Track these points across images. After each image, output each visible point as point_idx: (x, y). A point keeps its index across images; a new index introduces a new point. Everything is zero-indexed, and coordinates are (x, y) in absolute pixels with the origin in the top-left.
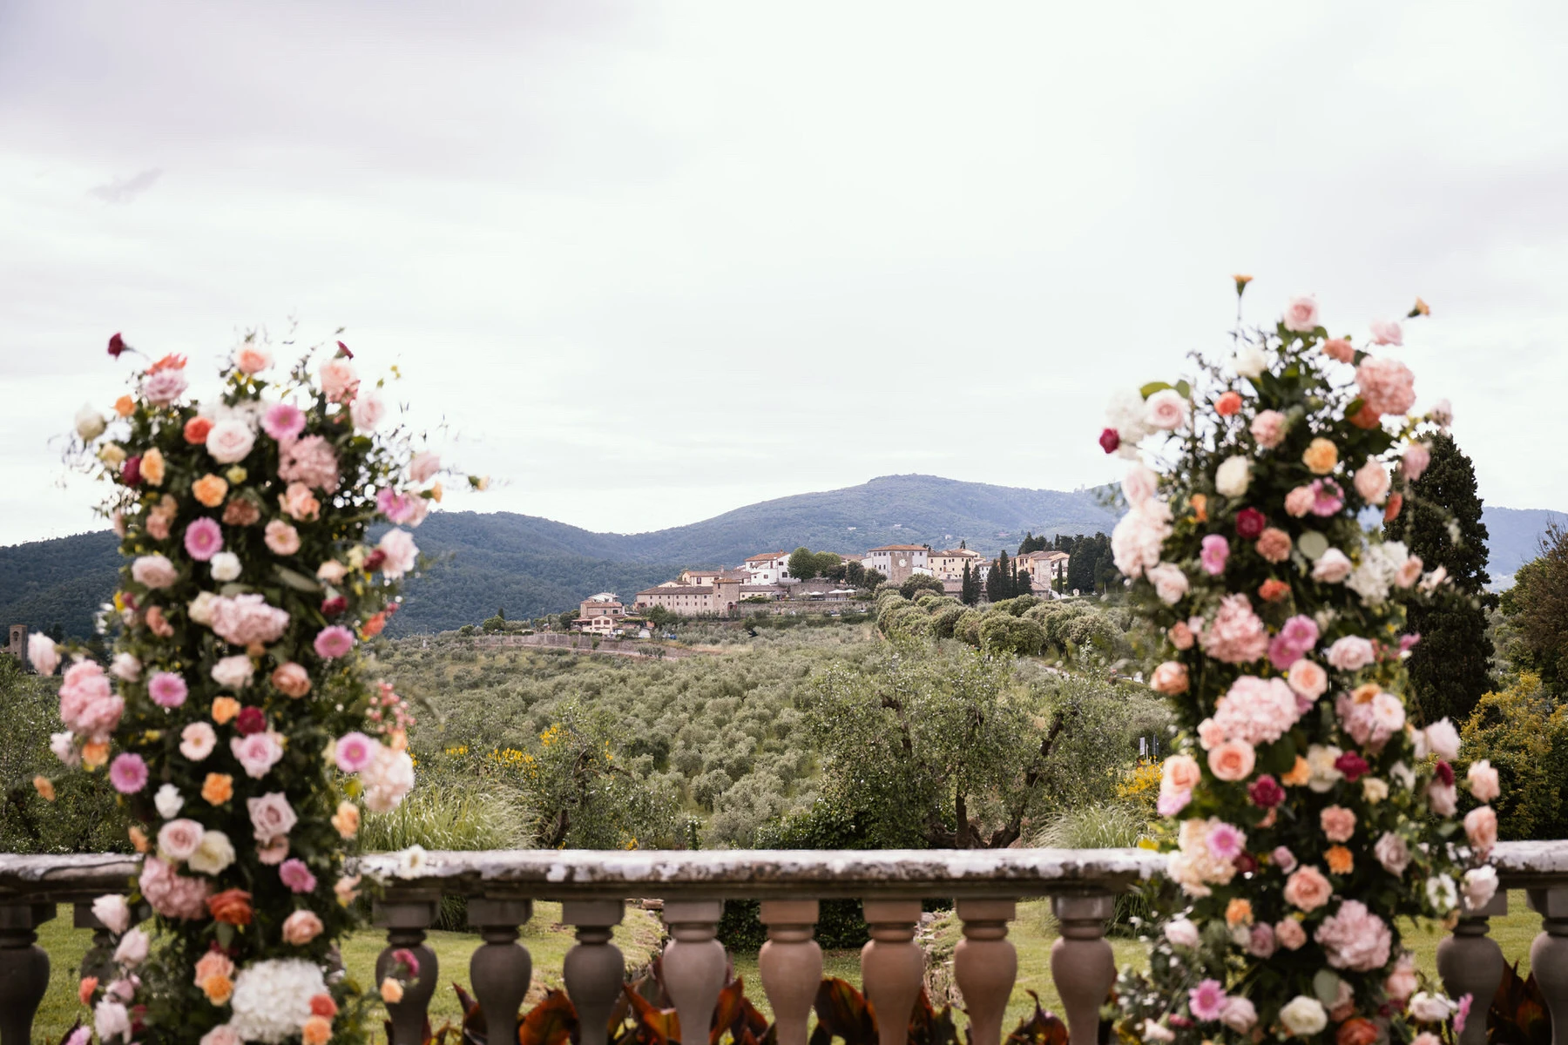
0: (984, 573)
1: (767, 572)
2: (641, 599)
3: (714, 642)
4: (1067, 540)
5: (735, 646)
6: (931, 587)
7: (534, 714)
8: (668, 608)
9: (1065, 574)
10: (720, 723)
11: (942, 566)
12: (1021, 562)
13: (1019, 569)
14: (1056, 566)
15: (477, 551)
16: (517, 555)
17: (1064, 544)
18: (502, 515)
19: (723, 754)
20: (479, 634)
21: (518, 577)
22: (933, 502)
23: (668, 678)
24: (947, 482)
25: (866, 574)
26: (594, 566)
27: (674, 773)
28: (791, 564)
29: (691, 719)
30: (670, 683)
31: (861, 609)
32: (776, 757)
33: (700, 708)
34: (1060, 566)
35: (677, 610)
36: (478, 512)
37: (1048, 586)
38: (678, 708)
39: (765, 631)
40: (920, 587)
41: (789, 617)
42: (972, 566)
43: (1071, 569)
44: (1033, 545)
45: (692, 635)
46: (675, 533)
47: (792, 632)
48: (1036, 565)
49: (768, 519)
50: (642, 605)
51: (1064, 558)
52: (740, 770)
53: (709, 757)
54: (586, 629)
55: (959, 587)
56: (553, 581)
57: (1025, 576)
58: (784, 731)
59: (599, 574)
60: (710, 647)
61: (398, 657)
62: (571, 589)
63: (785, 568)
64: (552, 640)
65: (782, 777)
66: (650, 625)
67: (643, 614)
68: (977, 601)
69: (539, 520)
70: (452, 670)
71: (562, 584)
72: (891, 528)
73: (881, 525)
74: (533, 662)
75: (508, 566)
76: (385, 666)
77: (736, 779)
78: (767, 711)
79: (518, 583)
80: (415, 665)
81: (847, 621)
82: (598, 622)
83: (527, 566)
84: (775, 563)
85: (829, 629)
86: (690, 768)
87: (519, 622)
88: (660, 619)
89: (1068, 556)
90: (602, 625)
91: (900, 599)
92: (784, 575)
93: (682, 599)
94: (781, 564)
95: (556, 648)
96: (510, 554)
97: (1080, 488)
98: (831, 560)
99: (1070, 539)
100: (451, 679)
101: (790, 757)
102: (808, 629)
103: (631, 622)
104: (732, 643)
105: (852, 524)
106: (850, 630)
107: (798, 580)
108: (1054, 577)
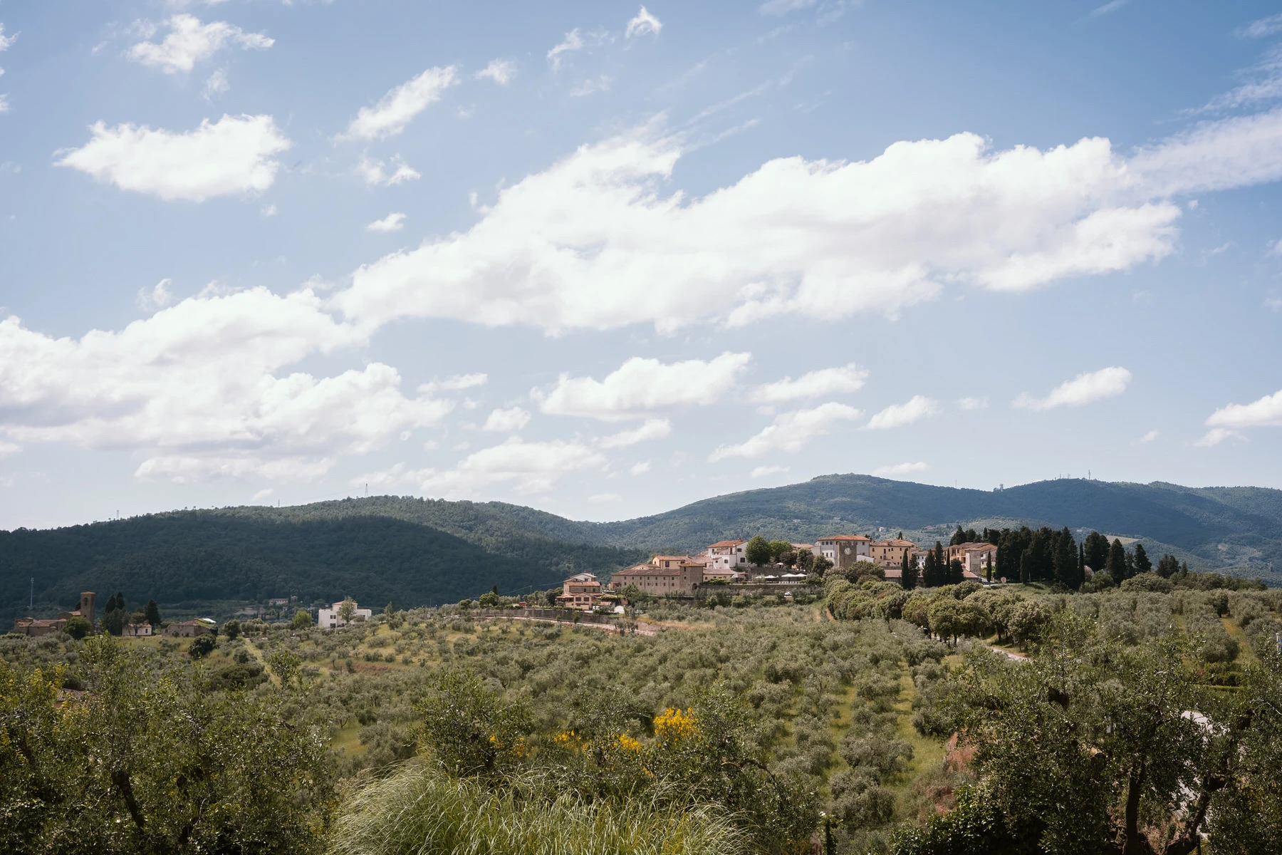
0: (921, 564)
1: (727, 558)
2: (616, 579)
3: (680, 619)
4: (994, 533)
5: (699, 622)
6: (873, 573)
7: (531, 681)
8: (640, 588)
9: (993, 564)
11: (882, 555)
12: (954, 552)
13: (952, 558)
14: (985, 556)
15: (472, 535)
16: (506, 539)
17: (992, 537)
18: (494, 505)
20: (476, 607)
22: (869, 498)
23: (648, 651)
24: (882, 481)
25: (815, 560)
26: (572, 550)
28: (749, 551)
29: (672, 688)
30: (651, 655)
31: (811, 591)
33: (680, 677)
34: (989, 556)
35: (648, 590)
36: (474, 502)
37: (978, 574)
38: (660, 678)
39: (726, 609)
40: (863, 573)
41: (746, 597)
42: (910, 555)
43: (998, 560)
45: (663, 611)
46: (643, 522)
47: (750, 610)
48: (966, 555)
49: (723, 512)
50: (618, 584)
51: (993, 549)
54: (569, 605)
55: (898, 573)
56: (537, 562)
57: (957, 564)
58: (758, 701)
59: (576, 557)
60: (677, 623)
61: (406, 625)
62: (553, 569)
63: (743, 554)
64: (539, 614)
65: (760, 744)
66: (624, 602)
67: (618, 593)
68: (915, 586)
69: (526, 509)
70: (454, 638)
71: (544, 565)
72: (831, 521)
73: (822, 518)
74: (522, 633)
75: (498, 548)
76: (394, 633)
78: (741, 682)
79: (507, 563)
80: (421, 635)
81: (798, 602)
82: (579, 599)
84: (734, 550)
85: (783, 609)
87: (510, 598)
88: (634, 598)
89: (996, 548)
90: (582, 602)
91: (847, 583)
92: (742, 560)
93: (652, 581)
94: (739, 550)
95: (542, 621)
96: (500, 538)
97: (999, 487)
98: (783, 547)
99: (997, 532)
100: (451, 646)
102: (763, 608)
103: (607, 600)
104: (698, 619)
105: (797, 518)
106: (801, 610)
107: (754, 565)
108: (984, 566)
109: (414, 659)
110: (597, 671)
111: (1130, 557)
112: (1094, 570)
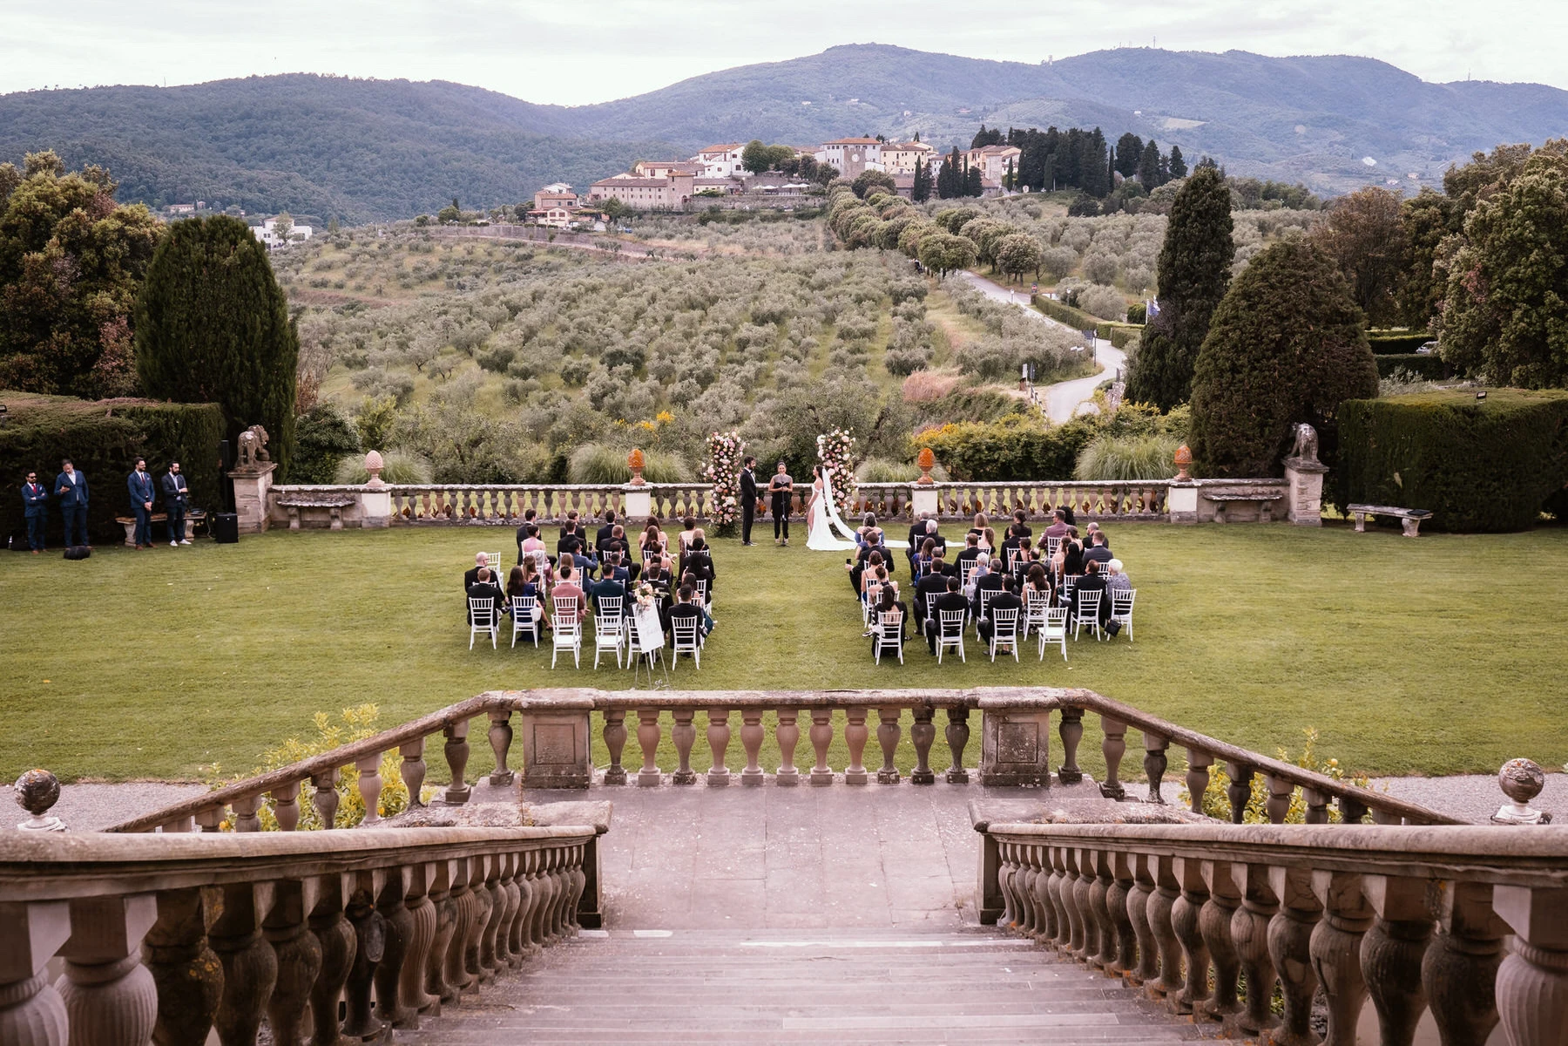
0: (935, 172)
1: (720, 165)
2: (595, 191)
3: (669, 237)
4: (1020, 133)
5: (690, 241)
6: (882, 184)
8: (623, 201)
9: (1016, 170)
10: (688, 336)
11: (895, 160)
12: (974, 156)
13: (970, 164)
14: (1007, 162)
15: (413, 124)
16: (455, 129)
17: (1017, 138)
18: (436, 83)
19: (693, 365)
20: (434, 224)
21: (458, 153)
22: (892, 75)
23: (637, 290)
24: (907, 53)
25: (818, 168)
26: (537, 142)
27: (652, 381)
28: (744, 156)
29: (662, 331)
30: (639, 295)
31: (815, 203)
32: (737, 368)
33: (668, 319)
34: (1011, 161)
35: (631, 202)
36: (412, 80)
37: (998, 183)
38: (649, 320)
39: (719, 226)
40: (872, 183)
41: (742, 211)
42: (924, 160)
43: (1022, 165)
44: (987, 139)
45: (647, 229)
46: (621, 106)
47: (745, 227)
48: (987, 161)
49: (717, 92)
50: (597, 197)
51: (1015, 153)
52: (706, 380)
53: (682, 368)
54: (541, 221)
55: (911, 183)
56: (494, 157)
57: (976, 172)
58: (743, 344)
59: (542, 151)
60: (665, 242)
61: (354, 247)
62: (514, 166)
63: (739, 161)
64: (508, 232)
65: (743, 386)
66: (605, 218)
67: (597, 206)
68: (927, 198)
69: (477, 89)
70: (410, 262)
71: (504, 161)
72: (848, 103)
73: (837, 100)
74: (490, 254)
75: (447, 141)
76: (341, 255)
77: (704, 388)
78: (728, 326)
79: (458, 160)
80: (373, 256)
81: (801, 217)
82: (553, 214)
83: (466, 141)
84: (728, 156)
85: (782, 225)
86: (665, 376)
87: (472, 211)
88: (615, 212)
89: (1020, 151)
90: (557, 217)
91: (852, 197)
92: (738, 168)
93: (636, 191)
94: (734, 156)
95: (512, 240)
96: (448, 128)
97: (1047, 60)
98: (784, 153)
99: (1023, 133)
100: (409, 270)
101: (749, 369)
102: (761, 225)
103: (586, 215)
104: (687, 238)
105: (807, 99)
106: (803, 226)
107: (751, 173)
108: (1005, 173)
109: (368, 285)
110: (585, 311)
111: (1165, 160)
112: (1125, 176)
